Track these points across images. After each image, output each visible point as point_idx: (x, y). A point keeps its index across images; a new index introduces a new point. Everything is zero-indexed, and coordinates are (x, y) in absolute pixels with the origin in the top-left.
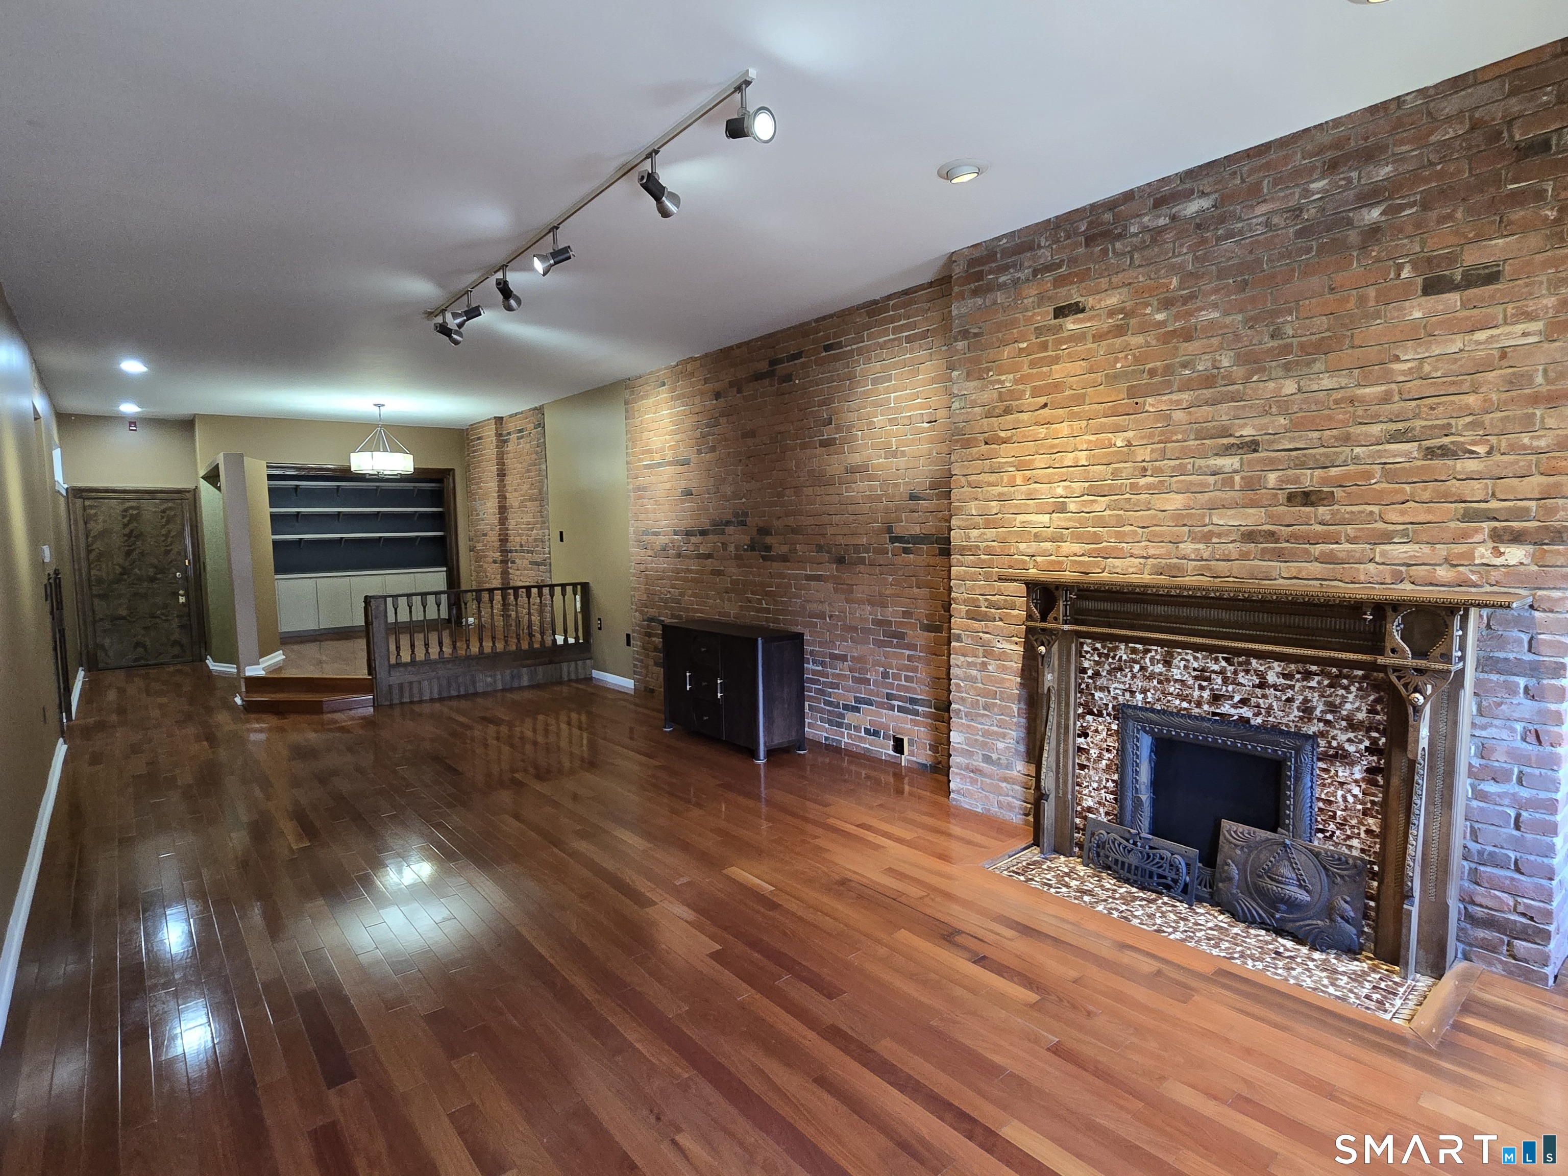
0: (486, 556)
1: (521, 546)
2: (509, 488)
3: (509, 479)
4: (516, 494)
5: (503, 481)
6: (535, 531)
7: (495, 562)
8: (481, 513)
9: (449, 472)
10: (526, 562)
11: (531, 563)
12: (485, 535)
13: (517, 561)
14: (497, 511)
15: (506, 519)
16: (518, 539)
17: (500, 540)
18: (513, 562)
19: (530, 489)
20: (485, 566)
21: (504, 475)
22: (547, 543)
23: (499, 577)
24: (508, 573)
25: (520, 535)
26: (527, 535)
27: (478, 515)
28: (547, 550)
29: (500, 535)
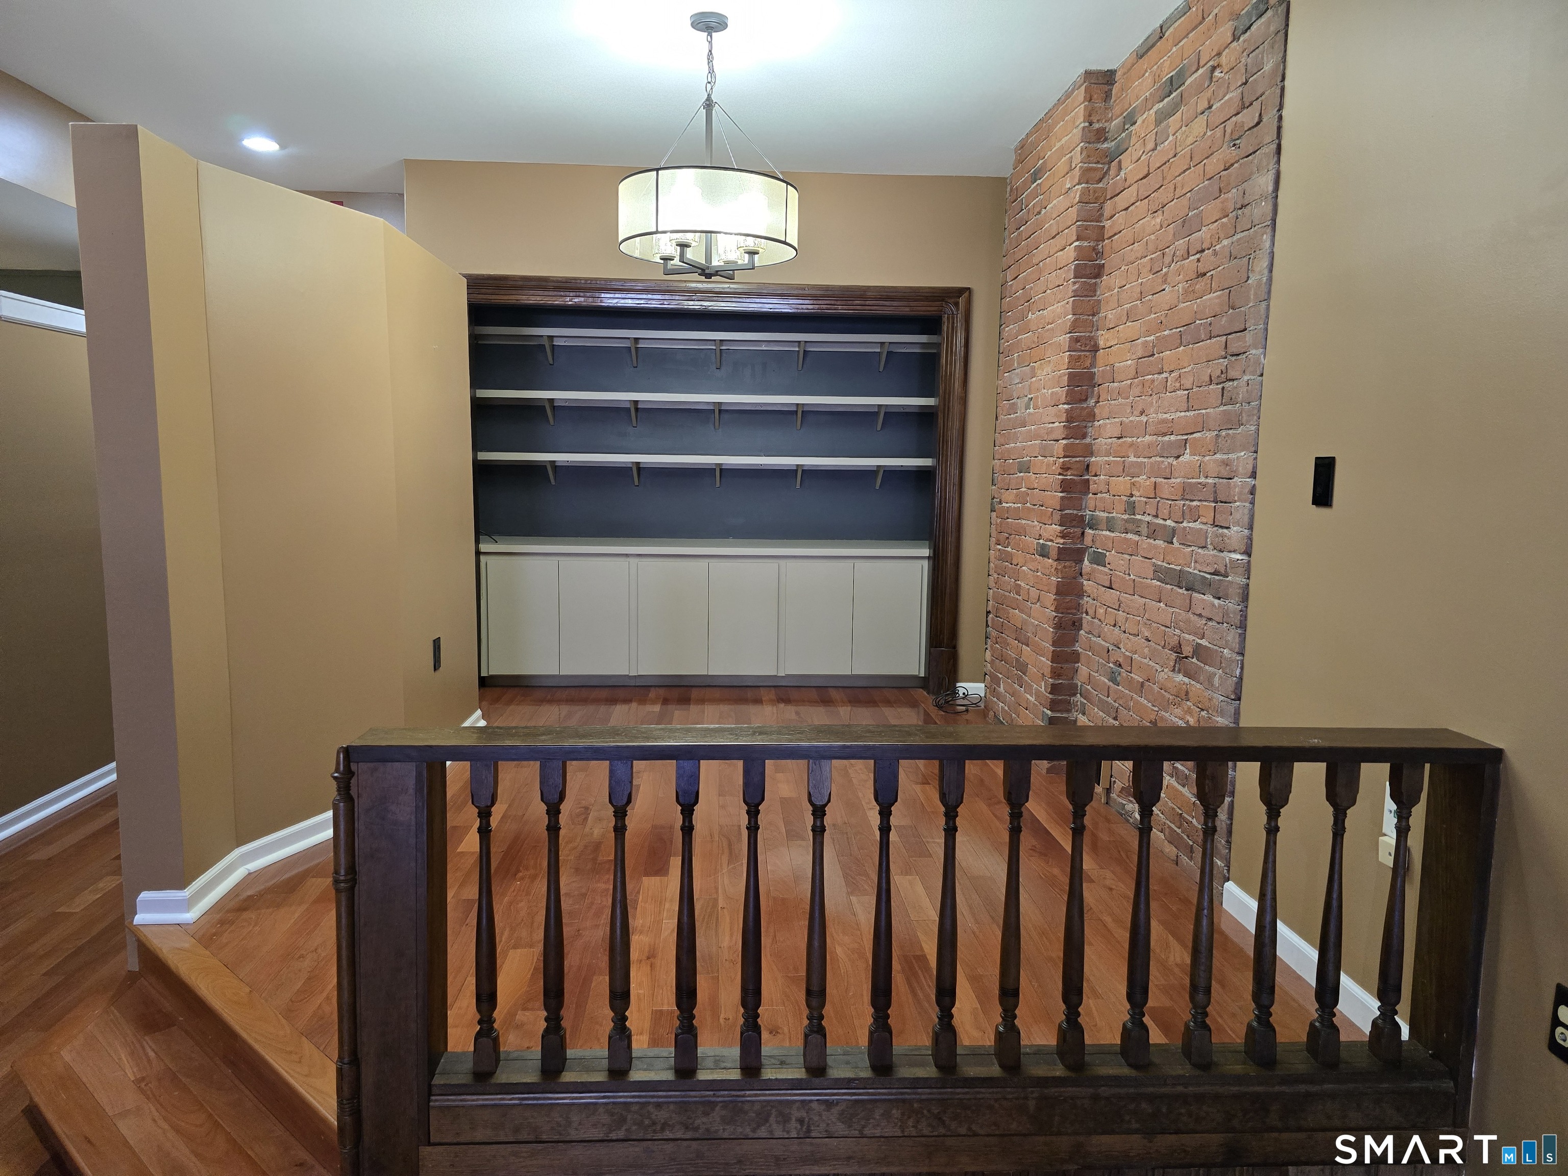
0: (1022, 531)
1: (1131, 508)
2: (1109, 314)
3: (1110, 285)
4: (1130, 329)
5: (1092, 290)
6: (1186, 457)
7: (1043, 552)
8: (1021, 403)
9: (964, 292)
10: (1141, 568)
11: (1161, 574)
12: (1025, 468)
13: (1110, 556)
14: (1061, 392)
15: (1092, 417)
16: (1121, 484)
17: (1066, 486)
18: (1099, 560)
19: (1190, 294)
20: (1019, 557)
21: (1098, 272)
22: (1240, 508)
23: (1050, 598)
24: (1080, 593)
25: (1125, 470)
26: (1156, 471)
27: (1013, 409)
28: (1236, 533)
29: (1065, 468)
